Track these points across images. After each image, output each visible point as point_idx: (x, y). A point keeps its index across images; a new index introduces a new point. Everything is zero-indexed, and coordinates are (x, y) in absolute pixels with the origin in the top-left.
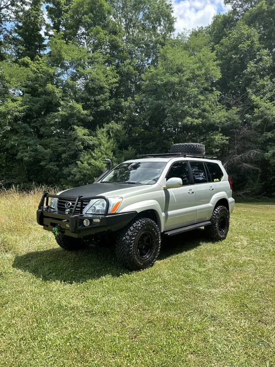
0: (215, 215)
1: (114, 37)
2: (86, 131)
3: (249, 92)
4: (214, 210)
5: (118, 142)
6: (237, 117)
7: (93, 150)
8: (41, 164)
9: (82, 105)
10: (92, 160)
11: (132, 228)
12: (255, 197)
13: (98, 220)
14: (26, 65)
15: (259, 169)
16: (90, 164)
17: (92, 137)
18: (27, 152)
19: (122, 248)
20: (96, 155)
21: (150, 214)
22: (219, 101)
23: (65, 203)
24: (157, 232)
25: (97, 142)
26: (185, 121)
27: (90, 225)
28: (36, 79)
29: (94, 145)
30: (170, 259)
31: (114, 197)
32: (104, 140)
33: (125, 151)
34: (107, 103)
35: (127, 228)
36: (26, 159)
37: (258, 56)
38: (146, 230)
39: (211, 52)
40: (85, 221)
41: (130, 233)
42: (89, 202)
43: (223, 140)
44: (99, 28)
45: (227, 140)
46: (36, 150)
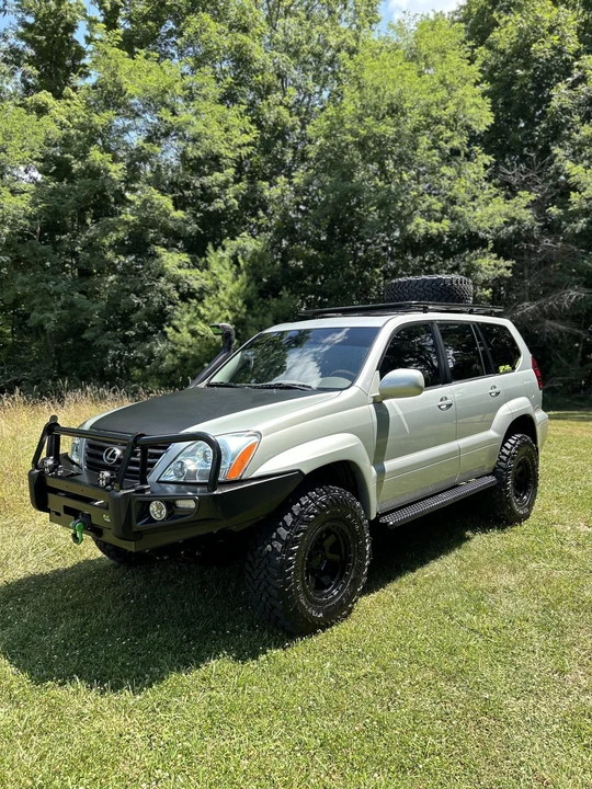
0: (504, 458)
1: (241, 36)
2: (185, 258)
3: (556, 155)
4: (503, 445)
5: (257, 282)
6: (527, 216)
7: (200, 300)
8: (85, 336)
9: (173, 199)
10: (200, 323)
11: (288, 519)
12: (573, 396)
13: (192, 504)
14: (41, 110)
15: (581, 332)
16: (194, 333)
17: (199, 272)
18: (52, 310)
19: (262, 576)
20: (207, 313)
21: (340, 473)
22: (488, 180)
23: (103, 449)
24: (361, 522)
25: (210, 283)
26: (411, 227)
27: (169, 516)
28: (66, 142)
29: (202, 290)
30: (396, 590)
31: (237, 434)
32: (226, 277)
33: (274, 302)
34: (230, 192)
35: (274, 519)
36: (49, 326)
37: (576, 70)
38: (331, 520)
39: (469, 64)
40: (153, 507)
41: (283, 532)
42: (165, 448)
43: (499, 268)
44: (206, 17)
45: (508, 268)
46: (71, 306)
